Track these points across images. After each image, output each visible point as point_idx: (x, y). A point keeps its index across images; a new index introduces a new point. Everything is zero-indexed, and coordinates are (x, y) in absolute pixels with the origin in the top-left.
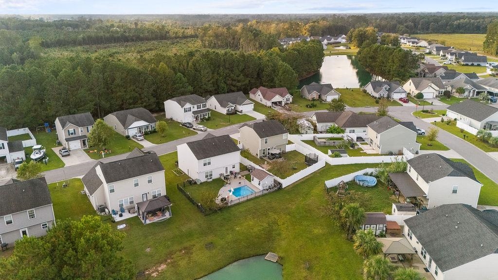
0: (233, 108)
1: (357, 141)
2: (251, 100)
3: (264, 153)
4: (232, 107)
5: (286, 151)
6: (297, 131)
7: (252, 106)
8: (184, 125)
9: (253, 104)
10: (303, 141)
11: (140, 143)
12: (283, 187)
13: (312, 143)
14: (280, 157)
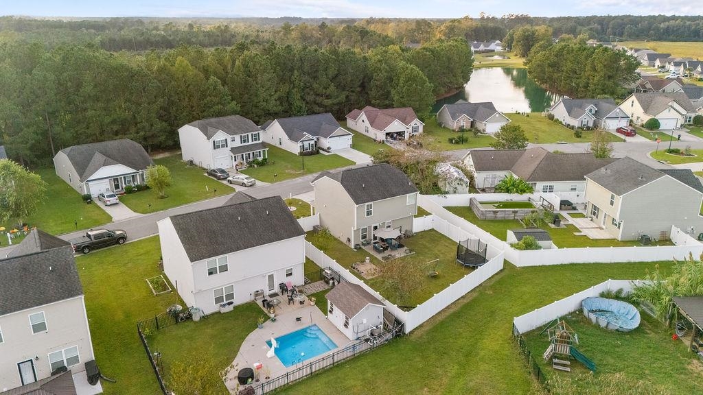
0: (313, 142)
1: (561, 209)
2: (349, 129)
3: (364, 237)
4: (309, 140)
5: (415, 230)
6: (435, 189)
7: (349, 140)
8: (212, 173)
9: (350, 137)
10: (449, 208)
11: (109, 210)
12: (408, 330)
13: (466, 212)
14: (401, 246)
